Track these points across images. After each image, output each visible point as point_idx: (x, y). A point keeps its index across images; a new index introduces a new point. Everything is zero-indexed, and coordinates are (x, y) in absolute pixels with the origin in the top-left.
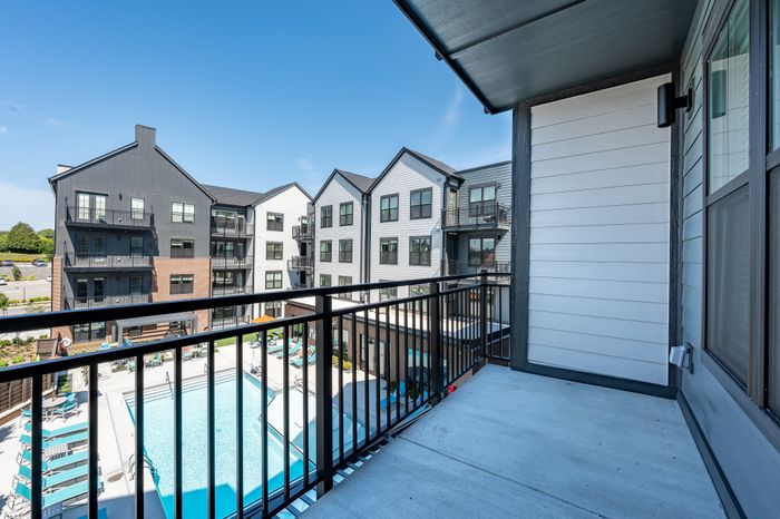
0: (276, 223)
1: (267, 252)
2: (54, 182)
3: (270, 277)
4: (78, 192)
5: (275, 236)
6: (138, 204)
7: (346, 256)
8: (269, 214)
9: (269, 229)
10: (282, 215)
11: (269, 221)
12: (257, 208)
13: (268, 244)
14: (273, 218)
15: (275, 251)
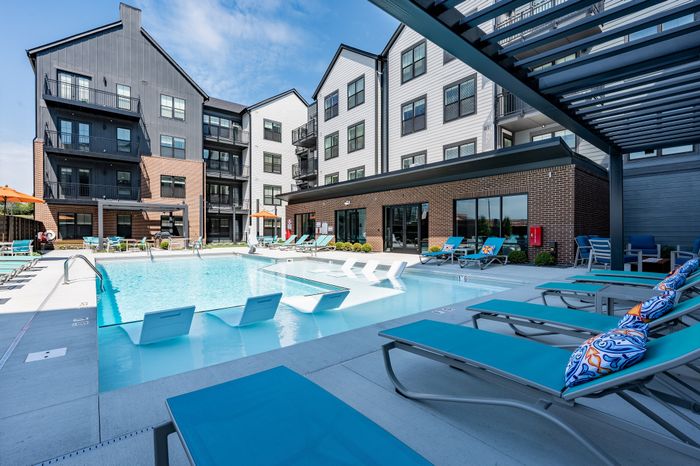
0: (273, 133)
1: (265, 164)
2: (33, 57)
3: (269, 192)
4: (59, 71)
5: (272, 147)
6: (124, 92)
7: (356, 144)
8: (265, 120)
9: (266, 138)
10: (280, 124)
11: (266, 129)
12: (253, 113)
13: (266, 155)
14: (270, 127)
15: (273, 164)
